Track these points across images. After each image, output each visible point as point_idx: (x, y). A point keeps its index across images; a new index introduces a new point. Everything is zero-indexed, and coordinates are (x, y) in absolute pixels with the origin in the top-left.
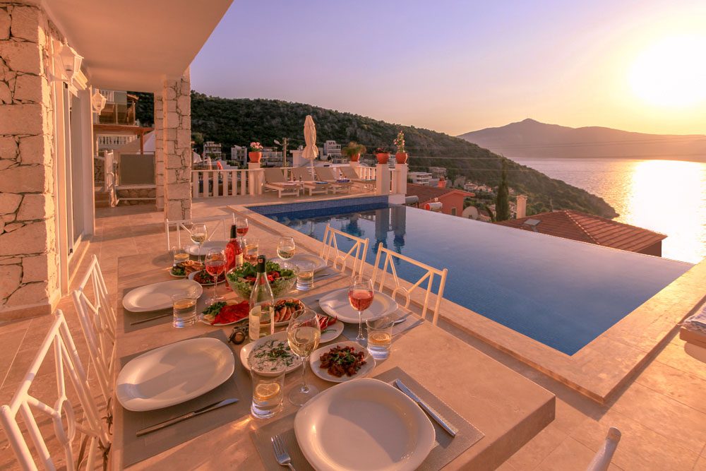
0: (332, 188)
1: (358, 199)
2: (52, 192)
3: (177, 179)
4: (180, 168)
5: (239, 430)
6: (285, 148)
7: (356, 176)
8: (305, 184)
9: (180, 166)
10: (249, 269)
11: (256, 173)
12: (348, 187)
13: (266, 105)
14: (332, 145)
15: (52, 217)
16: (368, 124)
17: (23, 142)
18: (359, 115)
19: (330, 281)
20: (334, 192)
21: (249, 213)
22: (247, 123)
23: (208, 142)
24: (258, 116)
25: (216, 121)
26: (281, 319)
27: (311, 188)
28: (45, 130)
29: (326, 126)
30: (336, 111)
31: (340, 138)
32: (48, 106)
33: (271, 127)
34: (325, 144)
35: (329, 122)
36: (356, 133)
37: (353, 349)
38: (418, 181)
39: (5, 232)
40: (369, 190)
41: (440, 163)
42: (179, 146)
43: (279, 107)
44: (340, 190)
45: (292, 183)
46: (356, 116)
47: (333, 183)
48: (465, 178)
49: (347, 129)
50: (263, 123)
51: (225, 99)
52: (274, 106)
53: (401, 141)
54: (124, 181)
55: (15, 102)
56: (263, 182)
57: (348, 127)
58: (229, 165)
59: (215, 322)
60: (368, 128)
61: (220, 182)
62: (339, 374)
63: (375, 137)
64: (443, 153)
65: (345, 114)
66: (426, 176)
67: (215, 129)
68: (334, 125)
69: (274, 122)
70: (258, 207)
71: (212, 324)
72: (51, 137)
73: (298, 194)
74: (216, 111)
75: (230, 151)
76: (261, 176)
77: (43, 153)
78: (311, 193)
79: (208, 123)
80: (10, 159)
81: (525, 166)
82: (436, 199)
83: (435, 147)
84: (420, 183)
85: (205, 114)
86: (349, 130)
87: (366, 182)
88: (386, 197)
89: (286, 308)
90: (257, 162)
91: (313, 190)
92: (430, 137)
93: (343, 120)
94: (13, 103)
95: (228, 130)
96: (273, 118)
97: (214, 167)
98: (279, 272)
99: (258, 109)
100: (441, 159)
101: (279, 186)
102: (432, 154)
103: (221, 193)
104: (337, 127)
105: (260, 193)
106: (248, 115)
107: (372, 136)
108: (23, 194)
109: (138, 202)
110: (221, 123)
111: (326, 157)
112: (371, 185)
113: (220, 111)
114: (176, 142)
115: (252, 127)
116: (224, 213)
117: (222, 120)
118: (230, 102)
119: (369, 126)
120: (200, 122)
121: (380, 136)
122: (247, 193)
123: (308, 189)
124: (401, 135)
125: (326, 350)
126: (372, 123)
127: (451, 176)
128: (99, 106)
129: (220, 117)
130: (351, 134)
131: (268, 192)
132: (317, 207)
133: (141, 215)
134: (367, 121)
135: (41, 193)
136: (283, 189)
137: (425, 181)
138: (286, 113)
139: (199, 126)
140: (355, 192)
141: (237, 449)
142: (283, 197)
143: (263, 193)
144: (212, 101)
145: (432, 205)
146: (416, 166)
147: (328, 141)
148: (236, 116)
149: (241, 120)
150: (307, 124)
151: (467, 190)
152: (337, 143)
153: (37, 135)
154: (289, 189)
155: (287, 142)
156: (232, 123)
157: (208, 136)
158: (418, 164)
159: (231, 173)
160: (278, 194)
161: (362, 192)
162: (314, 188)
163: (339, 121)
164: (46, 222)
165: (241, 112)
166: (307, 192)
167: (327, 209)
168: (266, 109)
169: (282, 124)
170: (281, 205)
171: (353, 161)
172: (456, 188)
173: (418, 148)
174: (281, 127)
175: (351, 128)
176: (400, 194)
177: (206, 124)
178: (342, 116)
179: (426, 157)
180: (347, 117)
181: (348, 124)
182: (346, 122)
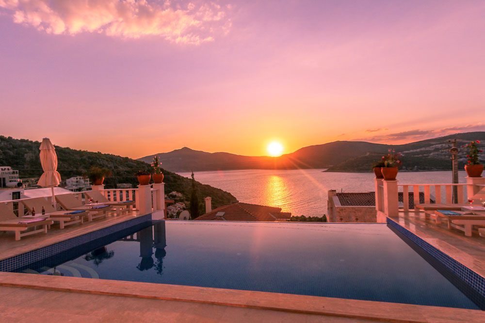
14: (6, 171)
31: (17, 164)
49: (26, 155)
57: (26, 153)
64: (128, 173)
65: (22, 140)
68: (8, 151)
81: (187, 178)
86: (28, 157)
93: (20, 146)
102: (118, 174)
104: (11, 153)
152: (13, 168)
163: (14, 148)
171: (97, 185)
176: (160, 210)
180: (24, 143)
181: (27, 151)
182: (24, 149)
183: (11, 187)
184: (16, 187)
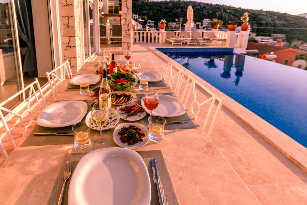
0: (200, 42)
1: (214, 49)
2: (79, 37)
3: (126, 34)
4: (127, 30)
5: (64, 150)
6: (181, 23)
7: (215, 37)
8: (186, 39)
9: (127, 29)
10: (119, 75)
11: (163, 33)
12: (209, 42)
13: (175, 3)
14: (207, 21)
15: (79, 45)
16: (230, 10)
17: (70, 19)
18: (225, 5)
19: (158, 89)
20: (201, 44)
21: (156, 50)
22: (165, 12)
23: (149, 20)
24: (170, 8)
25: (153, 11)
26: (118, 102)
27: (188, 41)
28: (75, 15)
29: (205, 12)
30: (211, 4)
31: (212, 17)
32: (77, 6)
33: (177, 13)
34: (203, 21)
35: (207, 10)
36: (222, 15)
37: (140, 130)
38: (262, 41)
39: (66, 49)
40: (222, 45)
41: (281, 32)
42: (127, 21)
43: (181, 4)
44: (205, 44)
45: (179, 39)
46: (223, 5)
47: (200, 40)
48: (301, 42)
49: (217, 13)
50: (173, 11)
51: (156, 1)
52: (178, 3)
53: (246, 18)
54: (113, 35)
55: (67, 5)
56: (165, 37)
57: (217, 12)
58: (157, 30)
59: (93, 96)
60: (230, 12)
61: (151, 37)
62: (124, 142)
63: (234, 17)
64: (284, 25)
65: (216, 5)
66: (269, 39)
67: (152, 14)
68: (209, 11)
69: (178, 11)
70: (161, 48)
71: (92, 96)
72: (78, 18)
73: (181, 44)
74: (152, 7)
75: (158, 24)
76: (165, 35)
77: (75, 23)
78: (188, 44)
79: (149, 12)
80: (66, 25)
82: (272, 53)
83: (277, 22)
84: (263, 43)
85: (148, 9)
86: (218, 14)
87: (221, 40)
88: (232, 49)
89: (122, 98)
90: (163, 28)
91: (189, 43)
92: (275, 16)
93: (215, 8)
94: (66, 6)
95: (157, 15)
96: (177, 9)
97: (149, 31)
98: (131, 79)
99: (171, 5)
100: (281, 29)
101: (172, 40)
102: (274, 26)
103: (147, 41)
104: (211, 12)
105: (164, 42)
106: (166, 8)
107: (232, 16)
108: (70, 37)
109: (118, 43)
110: (154, 12)
111: (202, 27)
112: (224, 42)
113: (154, 7)
114: (126, 19)
115: (168, 13)
116: (146, 50)
117: (155, 11)
118: (158, 2)
119: (231, 11)
120: (146, 12)
121: (237, 16)
122: (158, 42)
123: (187, 42)
124: (246, 14)
125: (127, 125)
126: (233, 9)
127: (289, 40)
128: (101, 6)
129: (155, 9)
130: (219, 15)
131: (167, 42)
132: (190, 51)
133: (115, 48)
134: (230, 8)
135: (75, 37)
136: (174, 41)
137: (267, 42)
138: (184, 6)
139: (146, 14)
140: (213, 45)
141: (56, 159)
142: (174, 45)
143: (166, 42)
144: (151, 3)
145: (267, 56)
146: (261, 33)
147: (205, 19)
148: (160, 9)
149: (163, 10)
150: (189, 10)
151: (302, 50)
153: (73, 16)
154: (177, 42)
155: (182, 19)
156: (159, 12)
157: (149, 18)
158: (263, 32)
159: (155, 33)
160: (171, 44)
161: (217, 45)
162: (190, 41)
163: (212, 9)
164: (76, 47)
165: (163, 7)
166: (186, 43)
167: (195, 52)
168: (175, 5)
169: (181, 11)
170: (172, 48)
171: (214, 29)
172: (292, 47)
173: (264, 22)
174: (181, 13)
175: (219, 12)
176: (242, 48)
177: (148, 13)
178: (215, 6)
179: (270, 28)
180: (217, 6)
181: (218, 10)
182: (216, 9)
183: (201, 29)
184: (202, 29)
